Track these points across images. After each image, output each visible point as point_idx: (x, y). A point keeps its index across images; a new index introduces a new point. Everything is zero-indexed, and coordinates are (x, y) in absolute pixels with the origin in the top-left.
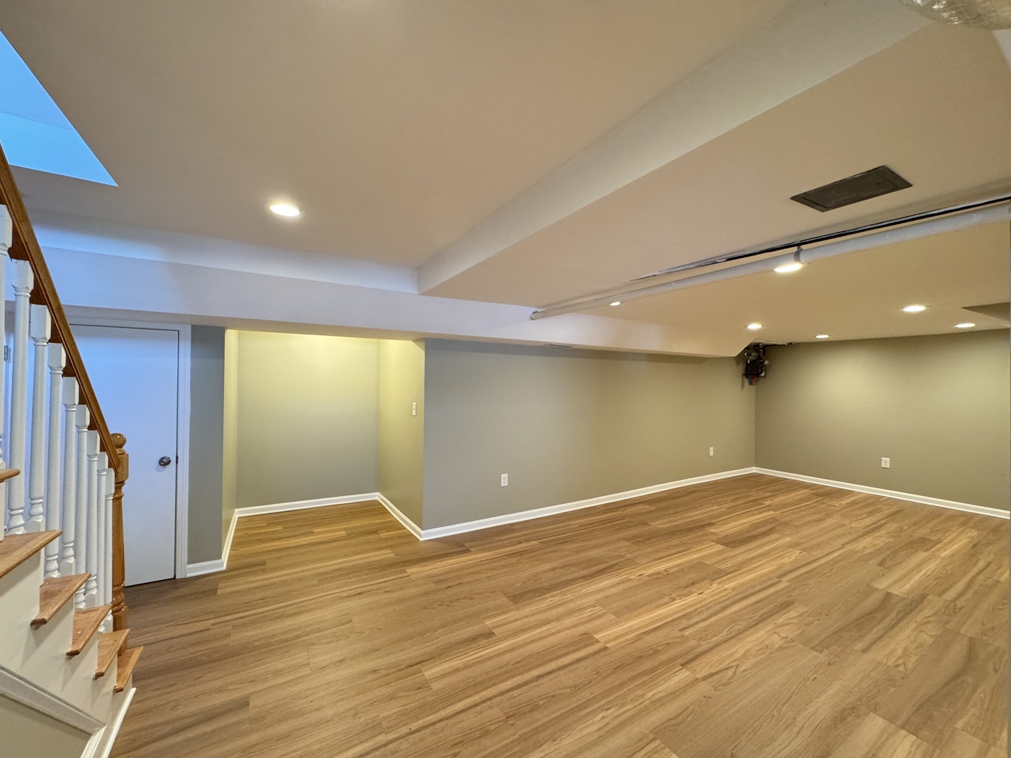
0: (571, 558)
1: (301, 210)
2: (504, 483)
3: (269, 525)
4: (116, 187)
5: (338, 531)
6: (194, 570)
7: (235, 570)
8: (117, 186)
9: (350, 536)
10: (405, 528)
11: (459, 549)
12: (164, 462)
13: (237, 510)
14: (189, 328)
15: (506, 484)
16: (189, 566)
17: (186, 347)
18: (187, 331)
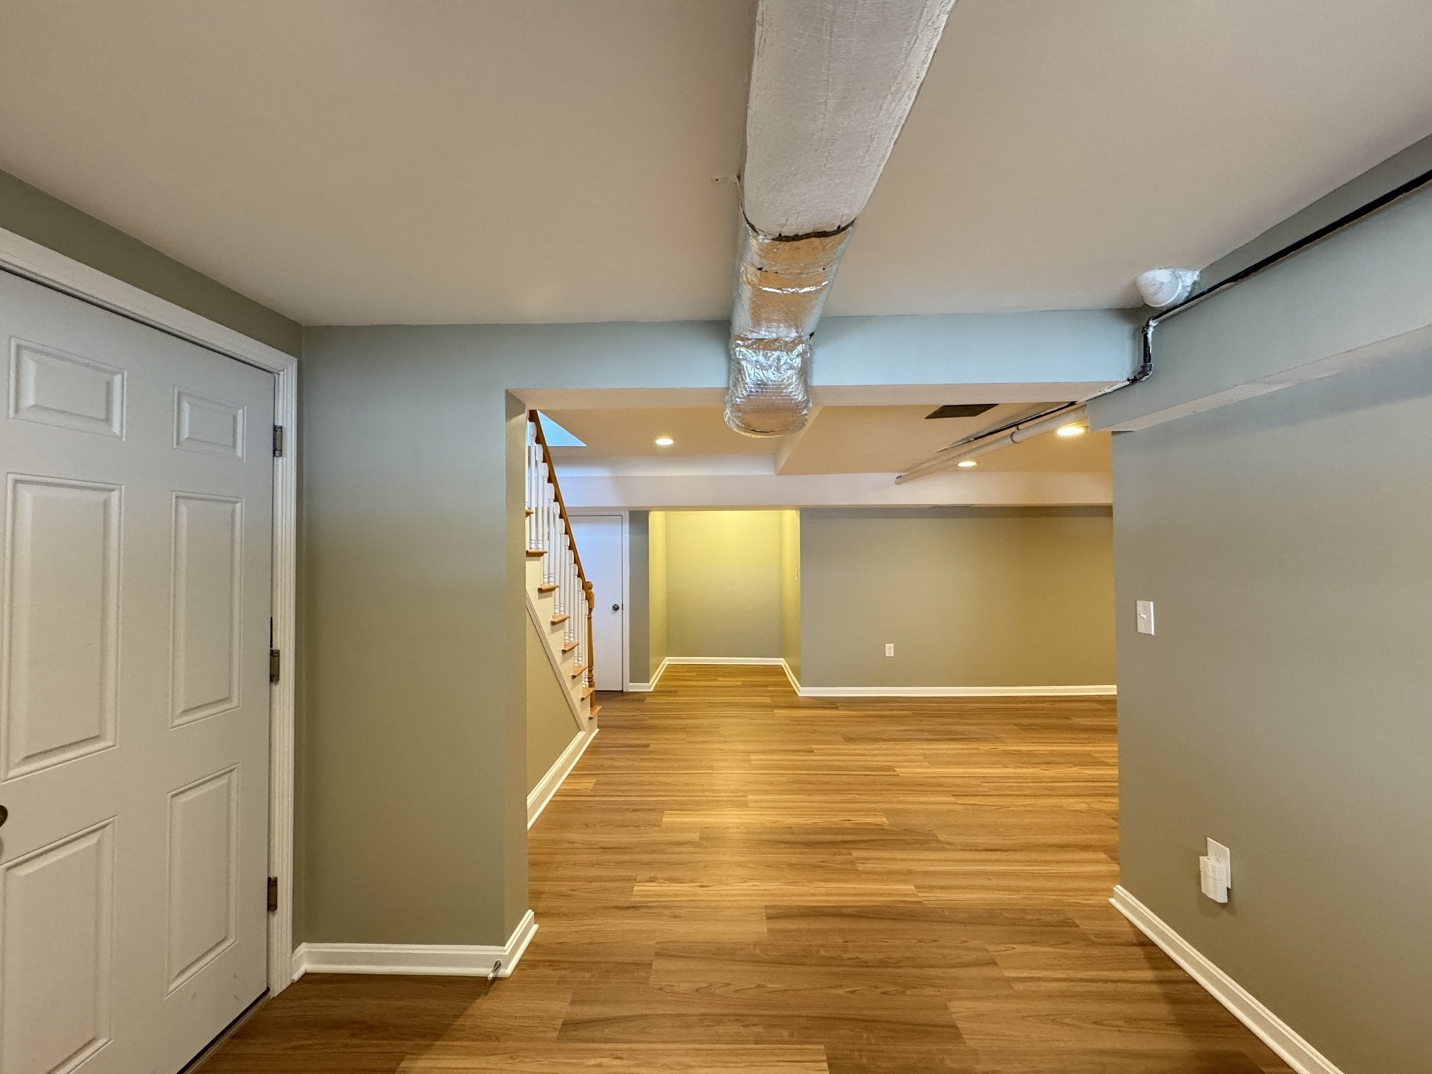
0: (934, 727)
1: (674, 440)
2: (890, 653)
3: (687, 671)
4: (585, 447)
5: (738, 681)
6: (635, 687)
7: (658, 692)
8: (585, 445)
9: (743, 686)
10: (792, 687)
11: (833, 706)
12: (616, 608)
13: (667, 658)
14: (627, 513)
15: (892, 655)
16: (631, 684)
17: (626, 527)
18: (626, 515)
